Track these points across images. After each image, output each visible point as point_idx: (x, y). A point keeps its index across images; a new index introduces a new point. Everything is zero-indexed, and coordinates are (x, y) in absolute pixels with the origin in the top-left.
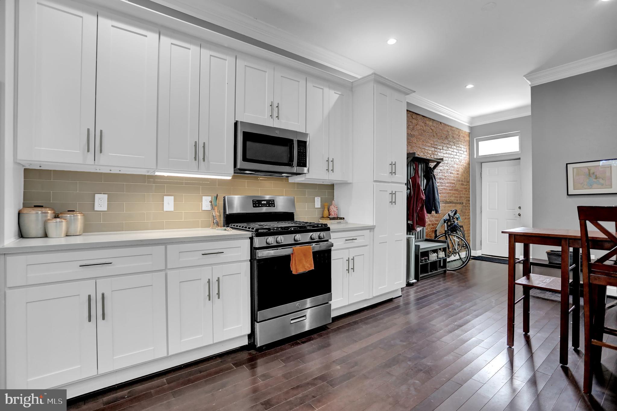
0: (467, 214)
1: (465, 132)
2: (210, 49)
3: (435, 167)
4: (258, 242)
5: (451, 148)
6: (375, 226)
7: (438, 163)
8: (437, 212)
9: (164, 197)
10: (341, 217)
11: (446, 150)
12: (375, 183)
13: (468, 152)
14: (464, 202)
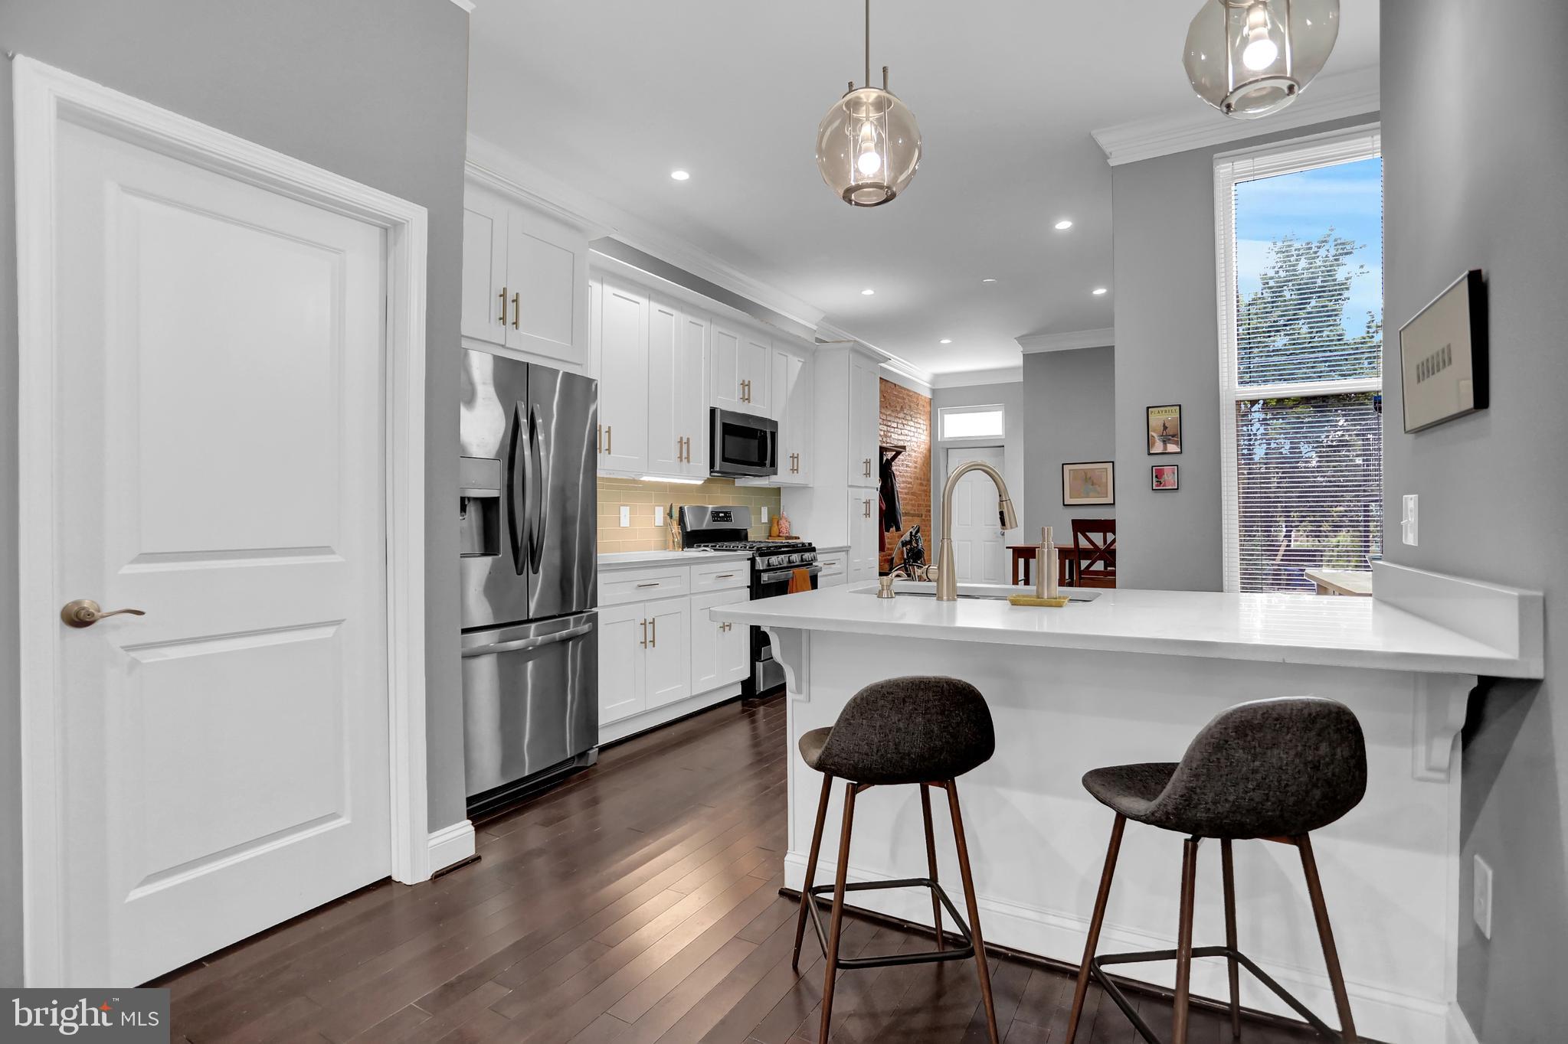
0: (927, 533)
1: (926, 398)
2: (691, 314)
3: (894, 458)
4: (761, 563)
5: (908, 425)
6: (850, 547)
7: (898, 453)
8: (898, 529)
9: (621, 507)
10: (794, 535)
11: (901, 429)
12: (850, 489)
13: (928, 432)
14: (924, 513)
